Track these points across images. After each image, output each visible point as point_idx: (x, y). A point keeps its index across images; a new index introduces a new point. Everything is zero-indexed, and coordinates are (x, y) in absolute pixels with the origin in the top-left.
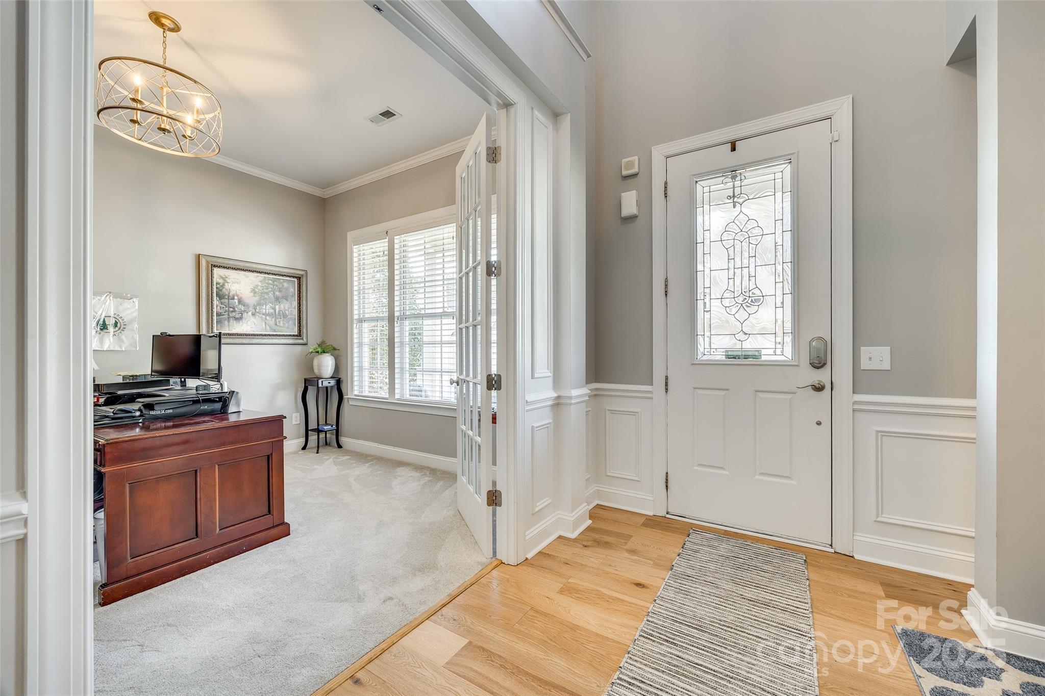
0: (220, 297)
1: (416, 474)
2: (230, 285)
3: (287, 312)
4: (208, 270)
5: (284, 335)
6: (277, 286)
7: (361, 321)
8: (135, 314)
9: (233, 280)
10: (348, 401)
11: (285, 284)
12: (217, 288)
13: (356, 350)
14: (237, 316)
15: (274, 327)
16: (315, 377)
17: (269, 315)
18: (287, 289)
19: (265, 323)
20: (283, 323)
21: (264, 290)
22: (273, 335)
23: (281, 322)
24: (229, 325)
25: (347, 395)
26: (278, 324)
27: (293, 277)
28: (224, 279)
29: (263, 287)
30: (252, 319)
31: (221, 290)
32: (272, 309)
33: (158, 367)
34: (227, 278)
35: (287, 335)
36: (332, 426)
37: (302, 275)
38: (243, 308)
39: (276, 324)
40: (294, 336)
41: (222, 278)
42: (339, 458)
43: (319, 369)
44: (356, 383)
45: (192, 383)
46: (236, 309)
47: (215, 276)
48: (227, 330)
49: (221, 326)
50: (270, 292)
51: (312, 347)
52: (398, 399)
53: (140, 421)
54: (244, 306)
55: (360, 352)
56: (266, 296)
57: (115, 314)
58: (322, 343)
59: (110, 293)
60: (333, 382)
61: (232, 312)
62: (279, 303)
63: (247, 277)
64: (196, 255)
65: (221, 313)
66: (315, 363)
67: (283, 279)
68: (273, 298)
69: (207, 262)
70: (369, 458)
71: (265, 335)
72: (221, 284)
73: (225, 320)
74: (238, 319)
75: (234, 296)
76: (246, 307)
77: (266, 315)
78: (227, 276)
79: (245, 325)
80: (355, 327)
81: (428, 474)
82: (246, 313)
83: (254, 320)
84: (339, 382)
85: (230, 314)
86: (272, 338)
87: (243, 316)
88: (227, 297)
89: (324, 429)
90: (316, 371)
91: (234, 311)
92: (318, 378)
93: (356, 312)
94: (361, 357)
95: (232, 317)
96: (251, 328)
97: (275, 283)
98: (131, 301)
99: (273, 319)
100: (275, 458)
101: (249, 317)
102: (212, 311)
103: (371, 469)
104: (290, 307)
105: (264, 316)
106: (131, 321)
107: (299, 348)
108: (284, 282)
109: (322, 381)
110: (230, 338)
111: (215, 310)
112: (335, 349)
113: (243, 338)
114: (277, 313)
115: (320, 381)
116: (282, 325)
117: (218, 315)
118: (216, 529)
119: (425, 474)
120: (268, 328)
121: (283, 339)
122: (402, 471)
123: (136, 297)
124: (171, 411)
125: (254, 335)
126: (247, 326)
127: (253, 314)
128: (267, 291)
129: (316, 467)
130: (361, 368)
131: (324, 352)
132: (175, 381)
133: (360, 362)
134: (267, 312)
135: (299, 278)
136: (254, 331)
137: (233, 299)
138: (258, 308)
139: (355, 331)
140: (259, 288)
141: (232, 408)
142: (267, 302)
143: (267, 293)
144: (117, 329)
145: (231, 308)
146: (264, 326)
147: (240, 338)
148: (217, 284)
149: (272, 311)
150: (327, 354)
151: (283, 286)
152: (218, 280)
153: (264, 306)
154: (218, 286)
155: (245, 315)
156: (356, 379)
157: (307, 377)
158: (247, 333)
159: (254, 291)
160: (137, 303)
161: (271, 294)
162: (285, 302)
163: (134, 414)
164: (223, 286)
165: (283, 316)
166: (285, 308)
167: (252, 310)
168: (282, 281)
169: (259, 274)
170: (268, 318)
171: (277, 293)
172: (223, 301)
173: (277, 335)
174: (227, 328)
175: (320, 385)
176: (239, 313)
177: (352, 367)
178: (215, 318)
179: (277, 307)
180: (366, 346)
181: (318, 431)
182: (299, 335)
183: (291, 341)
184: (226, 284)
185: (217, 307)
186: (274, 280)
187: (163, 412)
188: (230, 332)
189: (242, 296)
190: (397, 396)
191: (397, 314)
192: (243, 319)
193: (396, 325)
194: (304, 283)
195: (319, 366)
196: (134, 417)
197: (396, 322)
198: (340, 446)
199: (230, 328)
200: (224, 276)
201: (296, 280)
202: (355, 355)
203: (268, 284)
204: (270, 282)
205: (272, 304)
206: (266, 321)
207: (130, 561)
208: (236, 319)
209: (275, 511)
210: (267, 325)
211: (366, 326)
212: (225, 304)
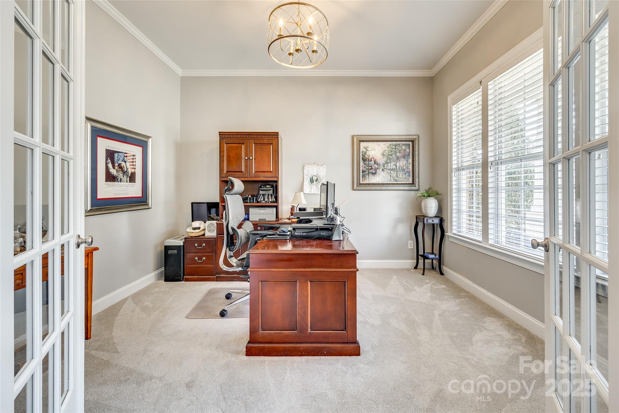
0: (364, 160)
1: (506, 334)
2: (369, 152)
3: (404, 167)
4: (357, 144)
5: (402, 184)
6: (398, 149)
7: (458, 169)
8: (325, 174)
9: (371, 149)
10: (448, 238)
11: (404, 147)
12: (362, 155)
13: (454, 195)
14: (373, 172)
15: (396, 178)
16: (423, 215)
17: (392, 170)
18: (405, 150)
19: (390, 175)
20: (402, 175)
21: (390, 153)
22: (395, 184)
23: (401, 174)
24: (369, 178)
25: (448, 233)
26: (398, 176)
27: (409, 141)
28: (366, 148)
29: (389, 151)
30: (382, 173)
31: (364, 156)
32: (395, 165)
34: (367, 147)
35: (404, 184)
36: (435, 256)
37: (415, 139)
38: (377, 166)
39: (397, 176)
40: (409, 184)
41: (365, 148)
42: (437, 285)
43: (425, 210)
44: (454, 223)
46: (373, 167)
47: (361, 147)
48: (368, 181)
49: (364, 179)
50: (393, 154)
51: (422, 191)
52: (492, 245)
53: (288, 238)
54: (377, 165)
55: (459, 197)
56: (391, 157)
57: (317, 174)
58: (429, 189)
59: (315, 163)
60: (437, 221)
61: (371, 169)
62: (399, 161)
63: (379, 145)
64: (352, 136)
65: (364, 170)
66: (423, 204)
67: (402, 144)
68: (395, 158)
69: (357, 139)
70: (462, 294)
71: (390, 184)
72: (364, 152)
73: (366, 175)
74: (374, 174)
75: (371, 159)
76: (379, 166)
78: (368, 146)
79: (378, 177)
80: (453, 176)
81: (523, 341)
82: (378, 170)
83: (383, 174)
84: (441, 220)
85: (370, 171)
86: (394, 186)
87: (377, 172)
88: (367, 160)
89: (429, 257)
90: (423, 211)
91: (372, 169)
92: (424, 216)
93: (454, 162)
94: (459, 201)
95: (370, 173)
96: (382, 179)
97: (397, 147)
98: (323, 167)
99: (395, 173)
101: (380, 172)
102: (359, 169)
103: (459, 308)
105: (389, 171)
106: (323, 178)
107: (413, 193)
108: (402, 146)
109: (427, 219)
110: (369, 186)
111: (361, 169)
112: (437, 194)
113: (376, 186)
114: (398, 168)
115: (426, 219)
116: (401, 176)
117: (363, 172)
118: (308, 329)
119: (519, 340)
120: (392, 179)
121: (401, 186)
122: (491, 323)
123: (325, 164)
124: (305, 234)
125: (383, 184)
127: (383, 170)
128: (391, 153)
129: (416, 288)
130: (459, 211)
131: (430, 196)
133: (459, 205)
134: (391, 168)
135: (413, 141)
136: (383, 182)
137: (371, 161)
138: (386, 166)
139: (454, 178)
140: (386, 152)
142: (392, 161)
143: (391, 155)
144: (317, 182)
145: (370, 167)
146: (389, 177)
147: (375, 186)
148: (362, 152)
149: (394, 167)
150: (432, 198)
151: (402, 148)
152: (363, 150)
153: (390, 164)
154: (363, 153)
155: (378, 171)
156: (454, 219)
157: (418, 214)
158: (379, 183)
159: (383, 155)
160: (325, 167)
161: (394, 155)
162: (403, 159)
163: (287, 234)
164: (365, 153)
165: (402, 170)
166: (403, 165)
167: (382, 167)
168: (401, 145)
169: (386, 143)
170: (392, 172)
171: (398, 154)
172: (365, 162)
173: (398, 184)
174: (368, 180)
175: (426, 222)
176: (374, 170)
177: (451, 210)
178: (361, 174)
179: (398, 164)
180: (464, 191)
181: (425, 257)
182: (413, 183)
183: (407, 188)
184: (367, 152)
185: (362, 166)
186: (396, 146)
187: (301, 234)
188: (369, 182)
189: (376, 158)
190: (491, 242)
191: (490, 159)
192: (377, 174)
193: (489, 170)
194: (417, 144)
195: (426, 207)
196: (286, 235)
197: (489, 168)
198: (442, 274)
199: (369, 180)
200: (366, 147)
201: (411, 143)
202: (454, 199)
203: (392, 148)
204: (394, 147)
205: (395, 162)
206: (391, 174)
207: (261, 332)
210: (391, 177)
212: (367, 165)
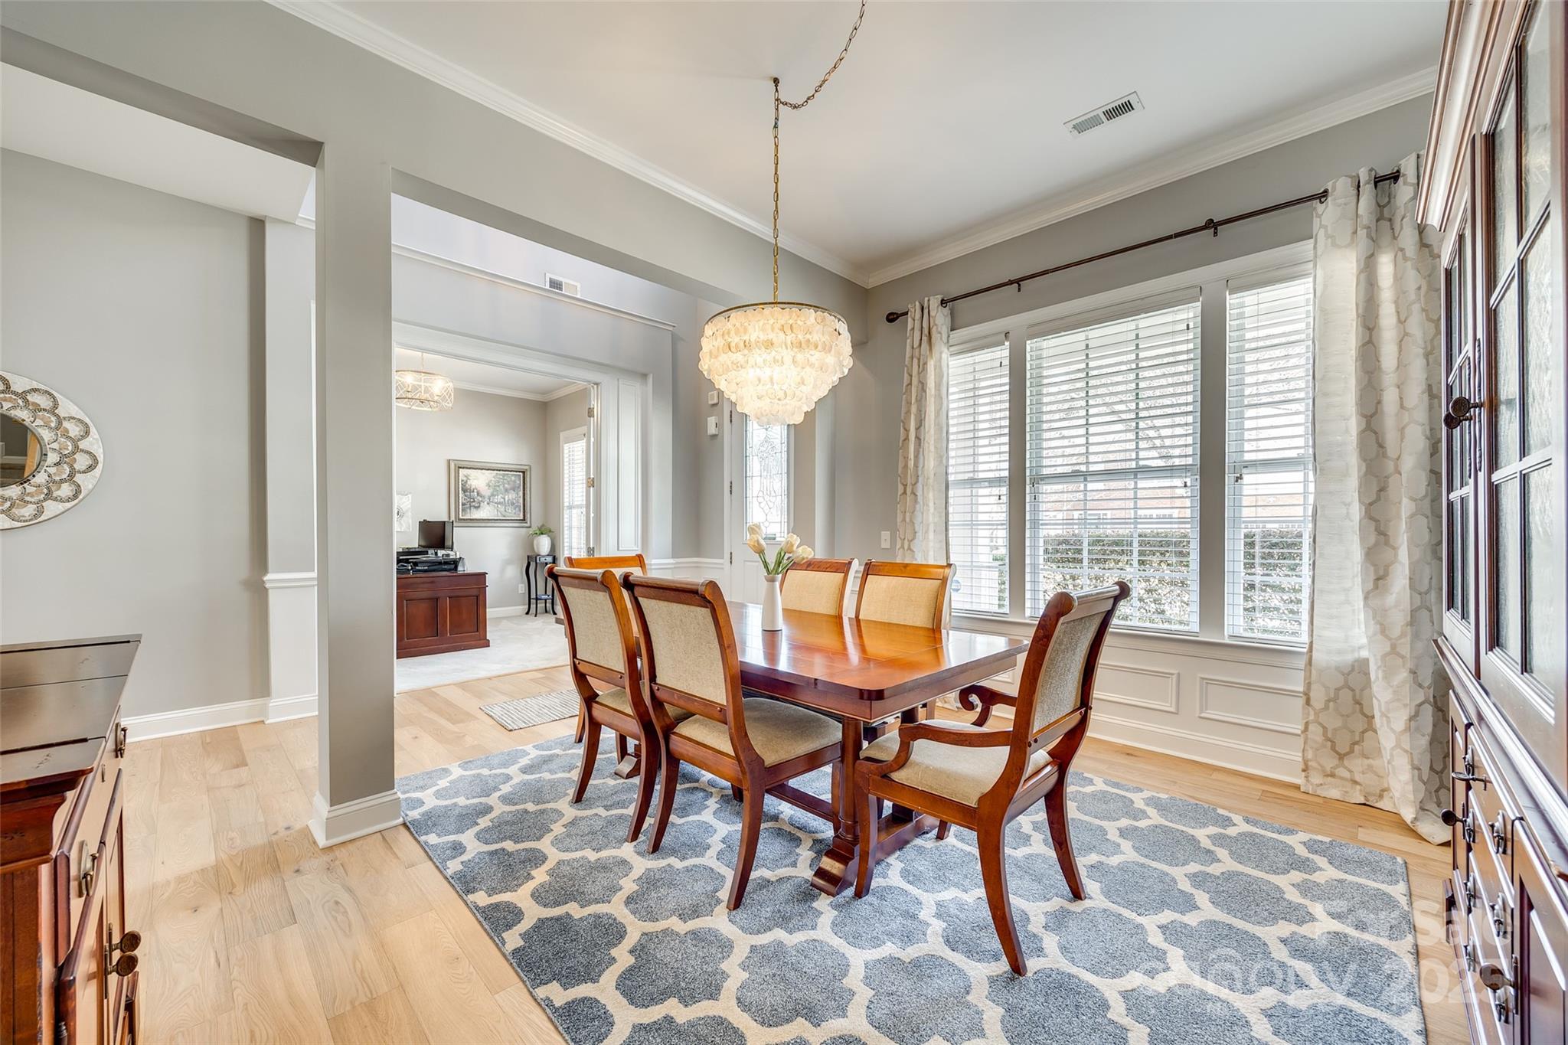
0: (465, 491)
2: (471, 481)
3: (514, 500)
4: (455, 471)
5: (511, 520)
6: (506, 479)
7: (570, 507)
8: (410, 506)
9: (473, 478)
11: (513, 478)
12: (461, 484)
13: (566, 532)
14: (477, 505)
15: (504, 513)
16: (535, 554)
17: (500, 503)
18: (514, 481)
19: (497, 510)
20: (511, 510)
21: (496, 484)
22: (503, 520)
23: (509, 509)
24: (471, 512)
26: (506, 510)
27: (519, 471)
28: (466, 476)
29: (496, 481)
30: (488, 507)
31: (464, 486)
32: (503, 498)
33: (423, 543)
34: (468, 475)
35: (513, 520)
36: (549, 596)
37: (526, 469)
38: (481, 498)
40: (519, 520)
43: (538, 548)
45: (441, 553)
46: (476, 500)
47: (460, 475)
48: (470, 516)
49: (464, 514)
50: (501, 485)
51: (535, 528)
56: (498, 489)
57: (398, 506)
58: (542, 526)
60: (549, 559)
62: (508, 493)
63: (484, 474)
64: (447, 459)
65: (465, 503)
66: (535, 542)
67: (510, 474)
68: (503, 490)
69: (455, 465)
71: (496, 520)
72: (465, 481)
73: (468, 508)
74: (478, 508)
75: (474, 489)
76: (483, 498)
77: (497, 503)
79: (482, 512)
80: (565, 513)
82: (482, 502)
84: (554, 559)
85: (472, 504)
86: (502, 522)
88: (469, 491)
89: (542, 598)
90: (535, 550)
91: (474, 501)
92: (537, 555)
93: (566, 500)
95: (473, 506)
96: (486, 514)
97: (504, 477)
98: (407, 497)
99: (503, 507)
100: (481, 597)
101: (485, 505)
102: (459, 502)
104: (514, 496)
105: (496, 505)
106: (407, 511)
107: (524, 530)
108: (512, 476)
109: (540, 558)
110: (471, 522)
111: (461, 501)
112: (550, 531)
113: (480, 522)
114: (506, 501)
115: (538, 557)
117: (463, 505)
120: (499, 514)
121: (511, 522)
123: (410, 494)
125: (488, 520)
126: (484, 513)
127: (488, 503)
128: (498, 484)
131: (542, 534)
132: (431, 552)
133: (569, 542)
134: (499, 501)
135: (524, 472)
136: (488, 517)
137: (473, 492)
138: (492, 498)
139: (566, 516)
140: (492, 482)
141: (460, 568)
142: (499, 493)
143: (498, 486)
144: (399, 516)
145: (472, 498)
146: (497, 512)
147: (478, 522)
148: (461, 481)
149: (502, 500)
150: (544, 535)
151: (511, 479)
152: (462, 478)
153: (496, 496)
154: (463, 482)
155: (482, 504)
157: (530, 554)
158: (483, 518)
159: (488, 485)
160: (413, 497)
161: (501, 487)
162: (512, 492)
165: (511, 504)
166: (512, 498)
167: (487, 500)
169: (492, 471)
170: (499, 506)
171: (506, 486)
172: (466, 494)
173: (506, 520)
174: (470, 514)
175: (538, 561)
176: (478, 503)
178: (460, 507)
179: (506, 497)
181: (537, 599)
182: (524, 519)
183: (517, 524)
184: (468, 481)
185: (462, 498)
186: (504, 475)
188: (471, 518)
189: (480, 489)
192: (481, 507)
194: (528, 475)
195: (538, 545)
198: (555, 613)
201: (521, 474)
202: (566, 536)
203: (499, 478)
204: (501, 476)
205: (503, 495)
206: (498, 508)
208: (475, 507)
209: (481, 629)
211: (574, 511)
212: (468, 496)
